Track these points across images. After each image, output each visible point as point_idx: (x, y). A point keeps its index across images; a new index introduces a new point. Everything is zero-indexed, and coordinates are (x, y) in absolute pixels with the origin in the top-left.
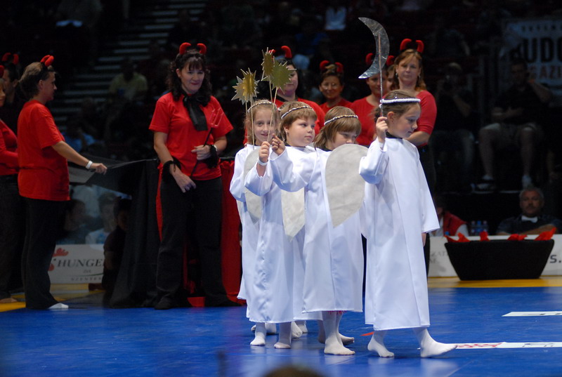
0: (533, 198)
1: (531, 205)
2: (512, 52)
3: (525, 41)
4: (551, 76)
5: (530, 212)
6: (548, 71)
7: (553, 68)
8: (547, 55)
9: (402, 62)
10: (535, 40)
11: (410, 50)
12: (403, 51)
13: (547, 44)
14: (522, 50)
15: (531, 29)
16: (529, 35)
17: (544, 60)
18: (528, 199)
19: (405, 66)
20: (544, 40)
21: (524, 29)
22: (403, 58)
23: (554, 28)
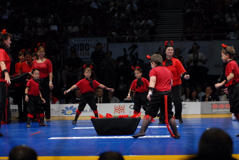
0: (80, 93)
1: (79, 95)
2: (71, 48)
3: (75, 45)
4: (83, 55)
5: (79, 96)
6: (82, 54)
7: (84, 53)
8: (82, 49)
9: (39, 51)
10: (78, 44)
11: (41, 47)
12: (39, 47)
13: (82, 45)
14: (74, 47)
15: (77, 41)
16: (76, 43)
17: (81, 50)
18: (78, 93)
19: (40, 52)
20: (81, 44)
21: (75, 41)
22: (39, 49)
23: (84, 41)
